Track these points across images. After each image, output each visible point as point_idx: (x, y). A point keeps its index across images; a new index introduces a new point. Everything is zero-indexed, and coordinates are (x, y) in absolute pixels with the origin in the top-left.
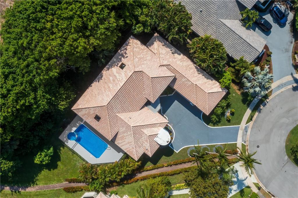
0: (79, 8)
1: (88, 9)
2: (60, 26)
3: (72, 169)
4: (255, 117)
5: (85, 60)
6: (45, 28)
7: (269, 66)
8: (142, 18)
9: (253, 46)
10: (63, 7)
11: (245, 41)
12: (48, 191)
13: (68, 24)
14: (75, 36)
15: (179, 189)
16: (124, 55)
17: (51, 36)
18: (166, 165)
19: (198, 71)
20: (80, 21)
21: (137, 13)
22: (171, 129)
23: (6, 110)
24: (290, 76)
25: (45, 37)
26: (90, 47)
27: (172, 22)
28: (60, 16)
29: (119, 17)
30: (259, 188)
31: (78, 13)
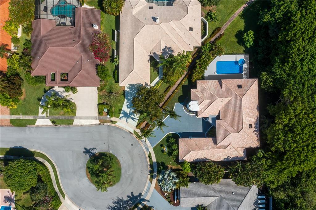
0: (303, 138)
1: (298, 142)
2: (305, 120)
3: (226, 44)
4: (148, 160)
5: (275, 113)
6: (312, 113)
7: (165, 196)
8: (264, 161)
9: (188, 198)
10: (312, 132)
11: (195, 197)
12: (229, 19)
13: (302, 125)
14: (292, 122)
15: (157, 83)
16: (256, 132)
17: (305, 111)
18: (176, 91)
19: (206, 159)
20: (297, 132)
21: (269, 161)
22: (190, 113)
23: (295, 53)
24: (148, 199)
25: (307, 108)
26: (279, 122)
27: (245, 173)
28: (309, 126)
29: (277, 151)
30: (112, 122)
31: (301, 135)
